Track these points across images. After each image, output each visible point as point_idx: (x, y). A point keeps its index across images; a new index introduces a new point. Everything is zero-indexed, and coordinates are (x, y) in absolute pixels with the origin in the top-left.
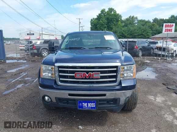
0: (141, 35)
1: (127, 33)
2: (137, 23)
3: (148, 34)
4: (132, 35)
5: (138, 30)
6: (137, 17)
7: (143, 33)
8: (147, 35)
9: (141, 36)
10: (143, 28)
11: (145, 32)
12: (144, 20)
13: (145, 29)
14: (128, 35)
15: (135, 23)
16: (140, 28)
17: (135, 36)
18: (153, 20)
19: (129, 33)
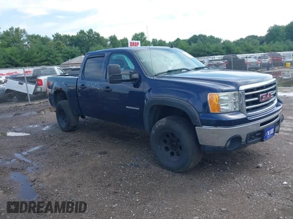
0: (45, 60)
1: (20, 58)
2: (26, 40)
3: (57, 58)
4: (30, 61)
5: (38, 53)
6: (24, 30)
7: (49, 58)
8: (56, 61)
9: (47, 62)
10: (47, 50)
11: (51, 56)
12: (38, 35)
13: (50, 51)
14: (21, 61)
15: (23, 40)
16: (41, 49)
17: (35, 62)
18: (53, 36)
19: (23, 58)
